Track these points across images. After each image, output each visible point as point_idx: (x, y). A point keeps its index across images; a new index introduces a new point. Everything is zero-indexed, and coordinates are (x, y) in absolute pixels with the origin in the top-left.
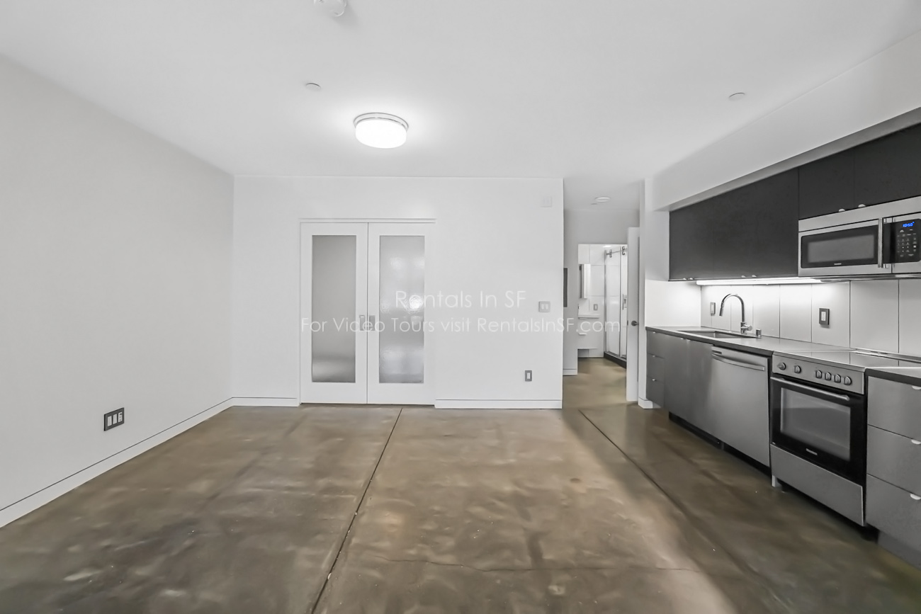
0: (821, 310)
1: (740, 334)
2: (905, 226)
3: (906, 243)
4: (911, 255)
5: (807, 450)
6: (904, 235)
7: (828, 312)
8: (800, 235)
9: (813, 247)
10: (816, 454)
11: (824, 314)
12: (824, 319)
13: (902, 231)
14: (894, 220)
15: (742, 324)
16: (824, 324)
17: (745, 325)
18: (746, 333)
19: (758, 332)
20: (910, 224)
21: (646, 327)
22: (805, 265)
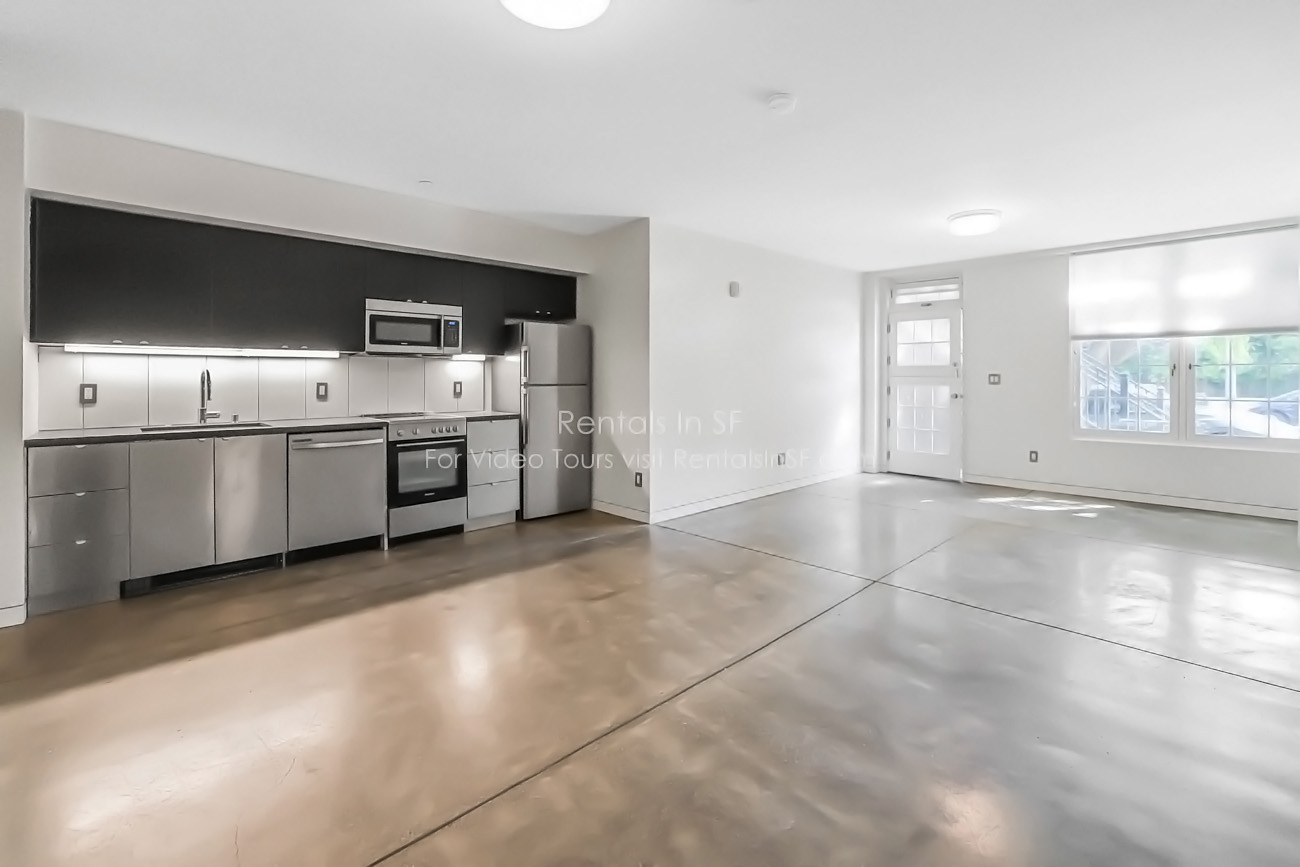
0: (319, 385)
1: (199, 424)
2: (450, 323)
3: (451, 335)
4: (454, 343)
5: (426, 494)
6: (451, 329)
7: (326, 385)
8: (368, 313)
9: (380, 326)
10: (434, 494)
11: (322, 388)
12: (322, 392)
13: (450, 326)
14: (446, 318)
15: (203, 411)
16: (322, 398)
17: (208, 412)
18: (210, 422)
19: (235, 418)
20: (453, 323)
21: (26, 442)
22: (373, 341)
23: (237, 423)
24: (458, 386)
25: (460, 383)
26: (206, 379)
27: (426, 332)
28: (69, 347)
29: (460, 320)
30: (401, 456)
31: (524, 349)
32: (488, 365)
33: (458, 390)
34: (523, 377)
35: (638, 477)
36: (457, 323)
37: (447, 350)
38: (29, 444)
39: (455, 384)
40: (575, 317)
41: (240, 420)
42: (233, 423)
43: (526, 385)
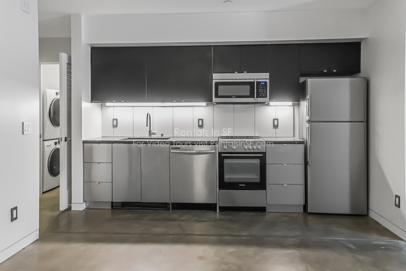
0: (199, 120)
1: (149, 137)
2: (262, 83)
3: (262, 90)
4: (264, 95)
5: (240, 185)
6: (261, 87)
7: (202, 120)
8: (214, 82)
9: (220, 87)
10: (244, 185)
11: (201, 122)
12: (200, 124)
13: (261, 85)
14: (259, 80)
15: (150, 131)
16: (201, 126)
17: (152, 132)
18: (153, 136)
19: (162, 135)
20: (264, 83)
21: (83, 141)
22: (217, 96)
23: (163, 137)
24: (276, 121)
25: (277, 120)
26: (149, 117)
27: (246, 90)
28: (107, 104)
29: (268, 81)
30: (226, 161)
31: (308, 97)
32: (296, 108)
33: (276, 124)
34: (307, 116)
35: (397, 199)
36: (266, 82)
37: (260, 100)
38: (84, 142)
39: (274, 120)
40: (360, 72)
41: (165, 136)
42: (161, 137)
43: (309, 121)
